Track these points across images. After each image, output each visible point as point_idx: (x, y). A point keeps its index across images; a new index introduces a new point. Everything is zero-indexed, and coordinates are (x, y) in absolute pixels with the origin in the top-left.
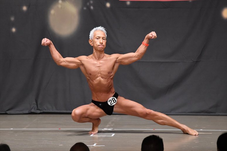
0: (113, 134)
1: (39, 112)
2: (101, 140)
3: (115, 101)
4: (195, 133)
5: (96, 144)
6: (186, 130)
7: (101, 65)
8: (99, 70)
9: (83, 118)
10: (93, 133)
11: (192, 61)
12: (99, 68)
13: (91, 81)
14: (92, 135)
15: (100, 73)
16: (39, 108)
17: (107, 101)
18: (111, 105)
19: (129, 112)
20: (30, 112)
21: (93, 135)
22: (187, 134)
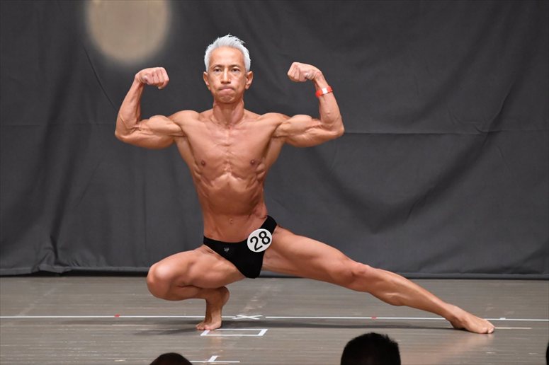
0: (263, 331)
1: (60, 269)
2: (231, 347)
3: (266, 240)
4: (484, 326)
5: (216, 357)
6: (461, 320)
7: (232, 140)
8: (227, 154)
9: (178, 288)
10: (207, 327)
11: (478, 133)
12: (226, 148)
13: (205, 185)
14: (204, 334)
15: (231, 163)
16: (61, 258)
17: (246, 240)
18: (256, 249)
19: (305, 269)
20: (36, 270)
21: (208, 334)
22: (464, 329)
